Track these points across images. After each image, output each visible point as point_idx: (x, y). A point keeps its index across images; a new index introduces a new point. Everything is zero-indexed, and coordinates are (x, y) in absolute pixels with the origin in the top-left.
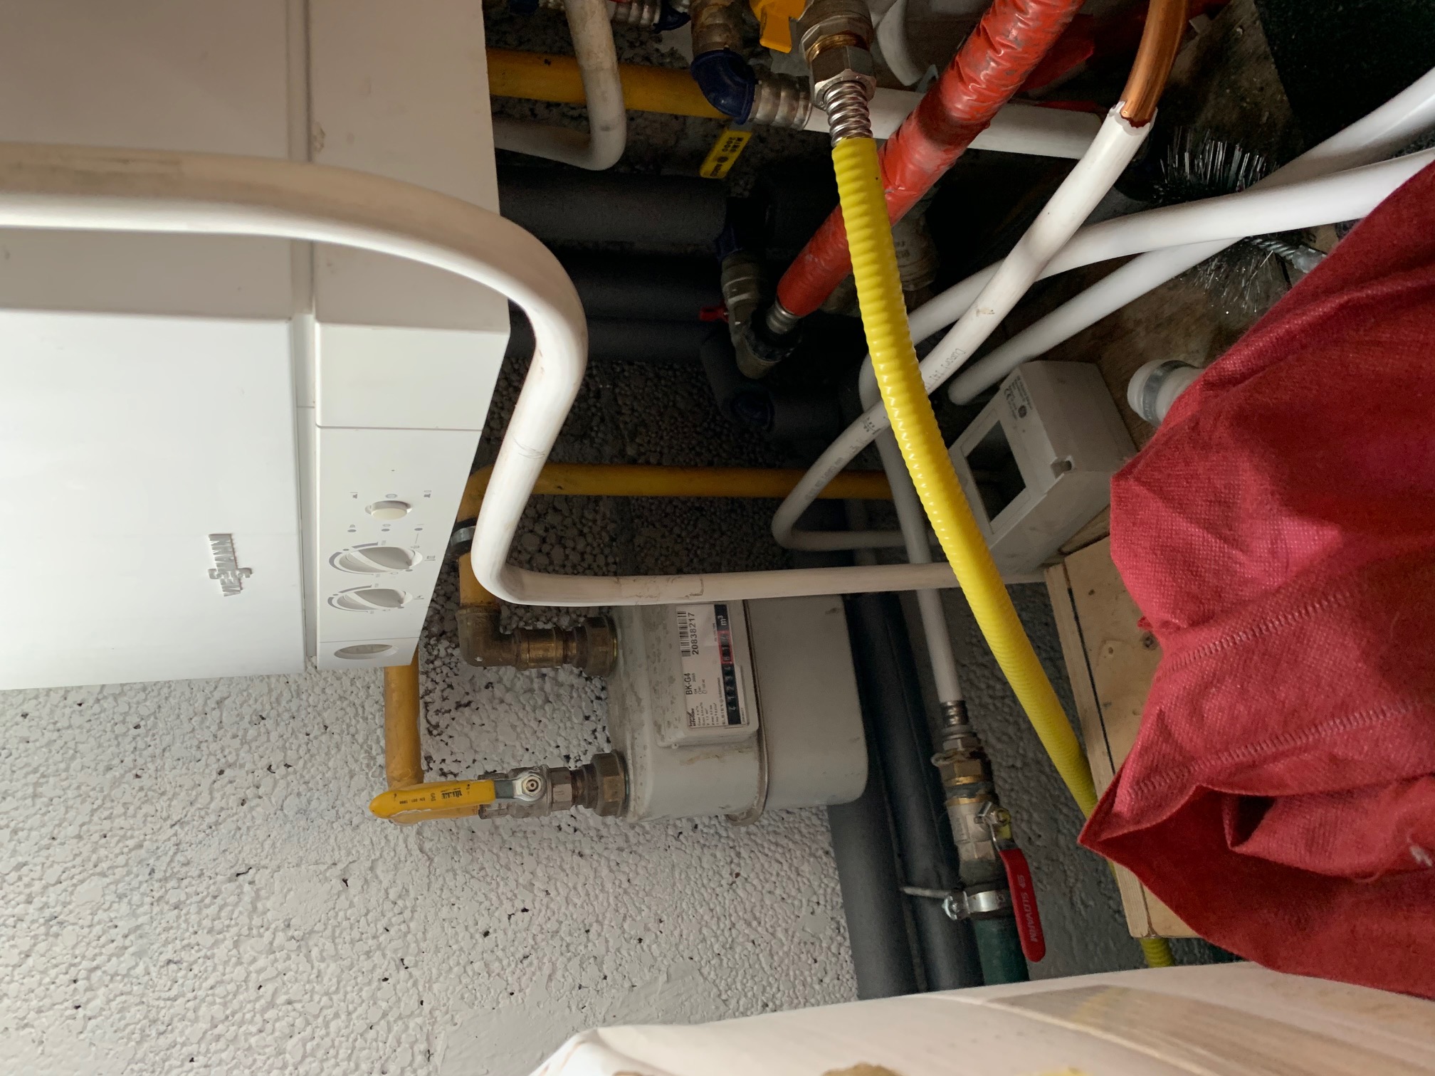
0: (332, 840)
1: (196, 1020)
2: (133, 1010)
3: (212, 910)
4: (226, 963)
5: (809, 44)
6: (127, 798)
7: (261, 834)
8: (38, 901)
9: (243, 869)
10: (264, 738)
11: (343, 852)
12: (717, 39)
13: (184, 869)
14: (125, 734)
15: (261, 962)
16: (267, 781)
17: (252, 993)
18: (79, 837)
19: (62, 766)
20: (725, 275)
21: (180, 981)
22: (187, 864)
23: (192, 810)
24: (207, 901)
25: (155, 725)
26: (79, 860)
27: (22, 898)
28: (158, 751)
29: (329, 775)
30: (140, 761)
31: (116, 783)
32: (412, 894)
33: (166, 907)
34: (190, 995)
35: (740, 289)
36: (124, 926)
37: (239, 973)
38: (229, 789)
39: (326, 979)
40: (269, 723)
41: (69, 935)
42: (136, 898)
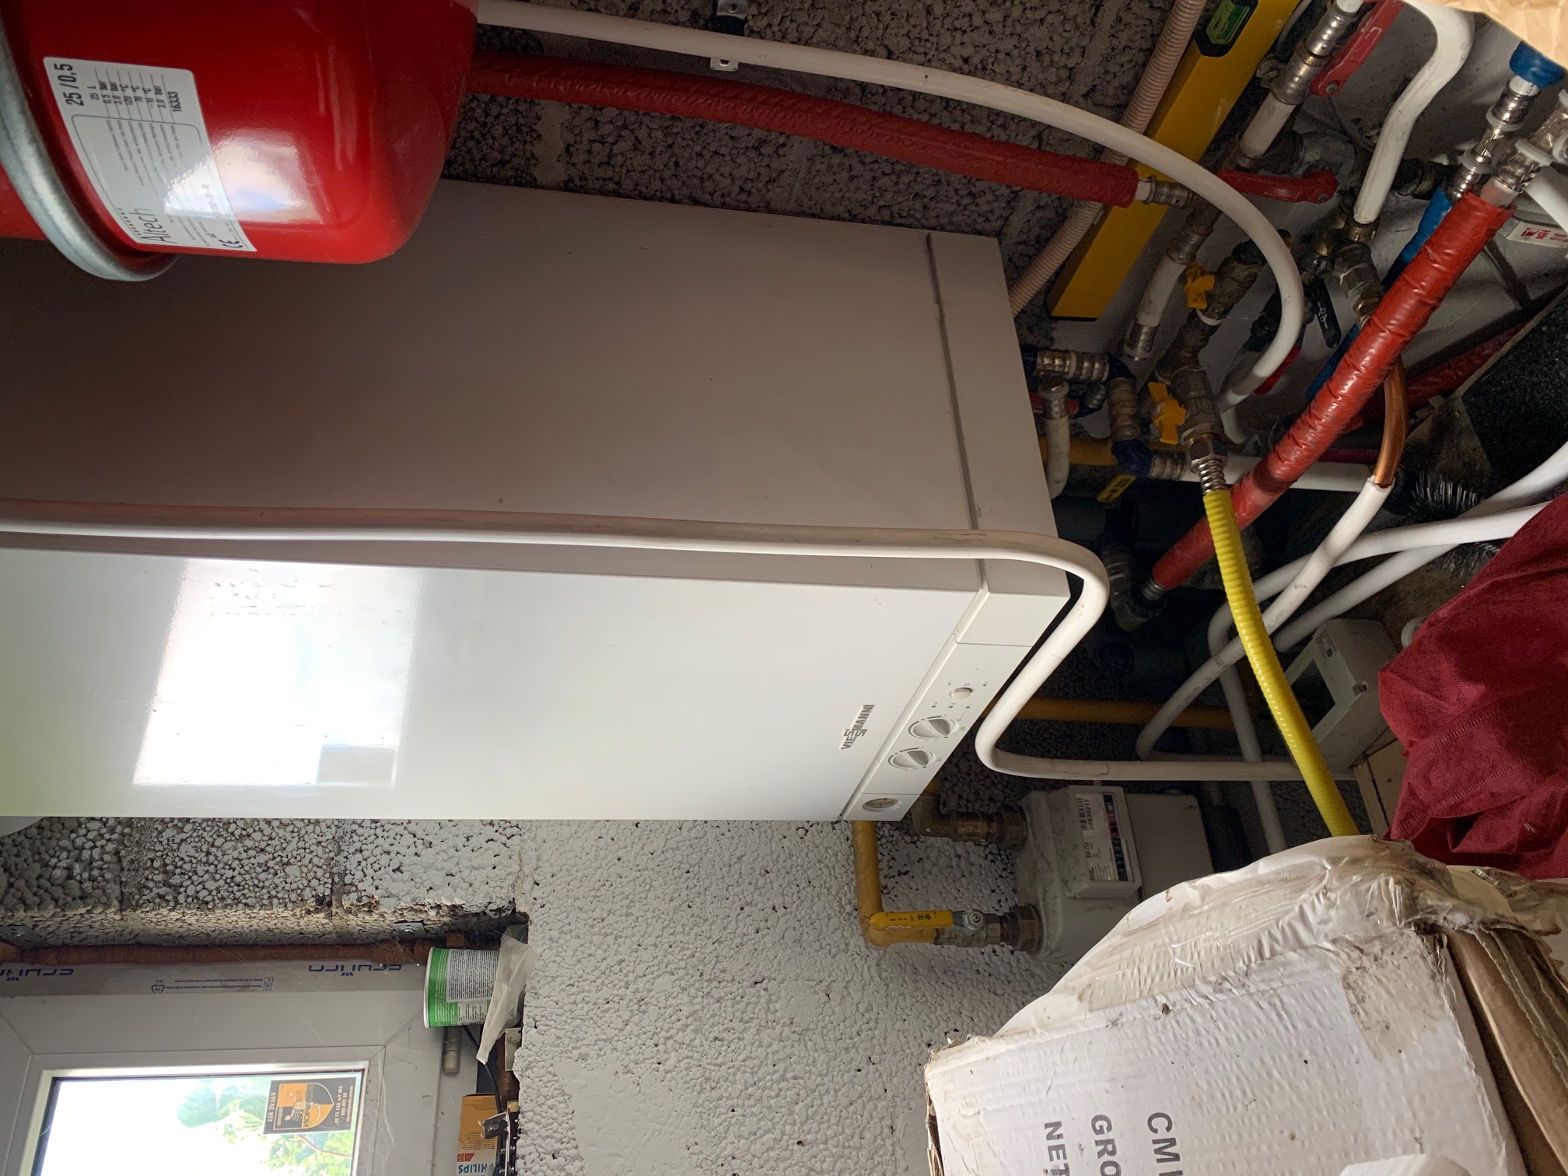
0: (818, 964)
1: (734, 1082)
2: (694, 1070)
3: (742, 1006)
4: (752, 1044)
5: (1187, 438)
6: (683, 921)
7: (771, 955)
8: (632, 987)
9: (760, 979)
10: (769, 886)
11: (826, 973)
12: (1128, 433)
13: (722, 975)
14: (680, 877)
15: (775, 1047)
16: (773, 917)
17: (770, 1068)
18: (655, 945)
19: (643, 895)
21: (723, 1054)
22: (723, 971)
23: (726, 933)
24: (738, 998)
25: (699, 872)
26: (656, 962)
27: (622, 984)
28: (702, 890)
29: (814, 916)
30: (691, 896)
31: (677, 910)
32: (875, 1009)
33: (712, 1001)
34: (731, 1064)
36: (686, 1010)
37: (761, 1052)
38: (748, 921)
39: (819, 1065)
40: (772, 876)
41: (652, 1012)
42: (692, 991)
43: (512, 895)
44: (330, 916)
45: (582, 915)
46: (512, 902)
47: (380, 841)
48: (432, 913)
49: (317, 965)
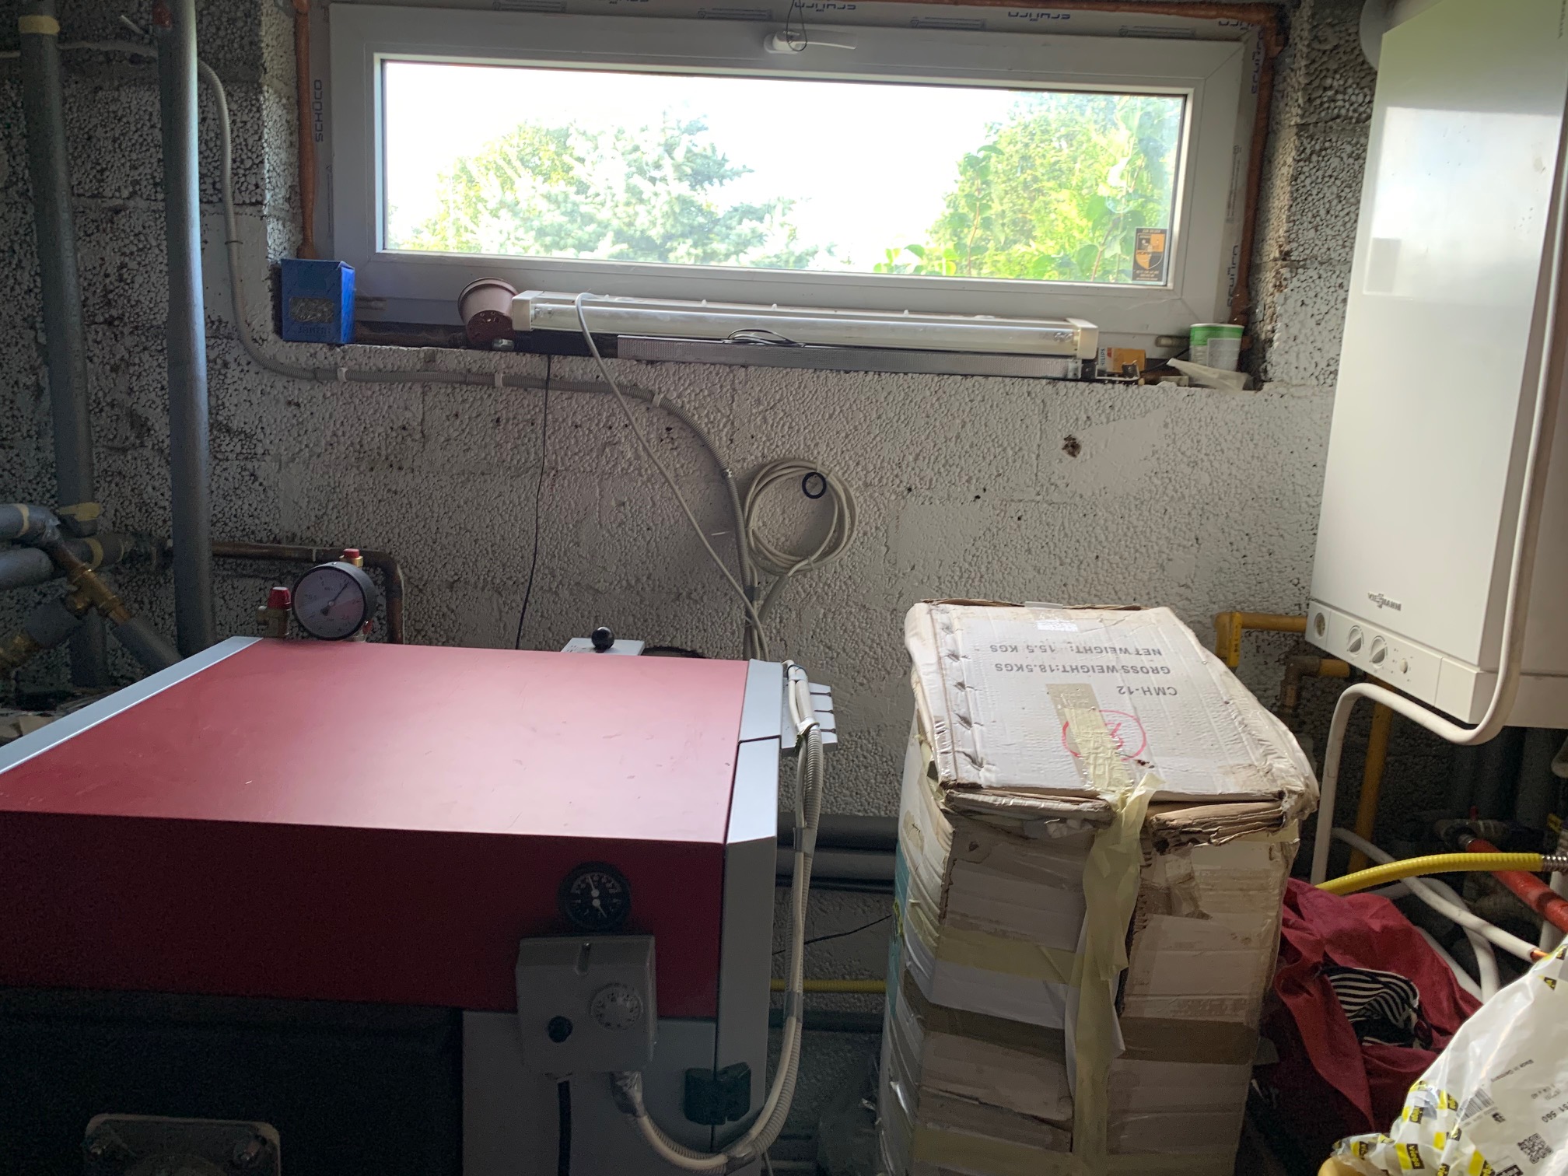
1: (1138, 519)
2: (1149, 494)
3: (1184, 529)
4: (1160, 533)
8: (1205, 458)
13: (1205, 517)
15: (1156, 548)
17: (1143, 543)
18: (1230, 474)
20: (1496, 822)
21: (1156, 514)
22: (1208, 518)
30: (1260, 501)
35: (1487, 828)
36: (1186, 492)
37: (1154, 538)
38: (1239, 538)
40: (1267, 557)
41: (1188, 470)
42: (1197, 497)
43: (1276, 380)
44: (1275, 260)
46: (1270, 380)
47: (1325, 290)
48: (1269, 328)
49: (1238, 251)
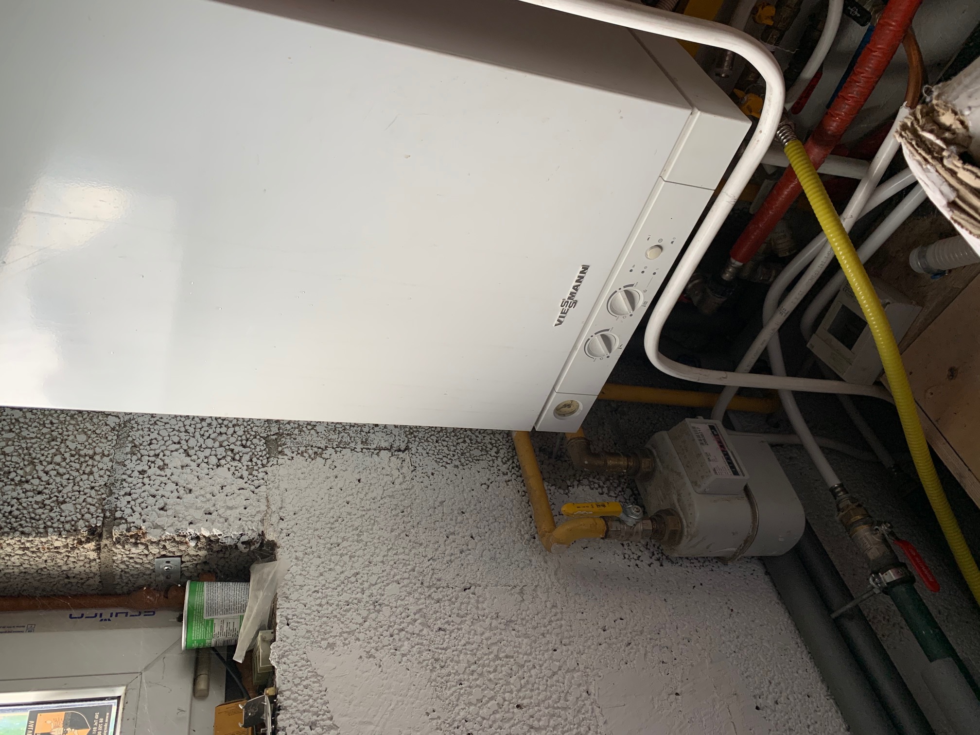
2: (424, 654)
3: (457, 604)
4: (469, 632)
8: (367, 593)
11: (518, 581)
13: (438, 583)
17: (486, 650)
18: (383, 562)
21: (447, 640)
22: (439, 580)
30: (408, 528)
32: (559, 606)
36: (413, 609)
37: (477, 638)
38: (454, 545)
39: (523, 647)
40: (467, 515)
41: (386, 611)
42: (417, 595)
43: (261, 528)
45: (322, 541)
46: (262, 535)
